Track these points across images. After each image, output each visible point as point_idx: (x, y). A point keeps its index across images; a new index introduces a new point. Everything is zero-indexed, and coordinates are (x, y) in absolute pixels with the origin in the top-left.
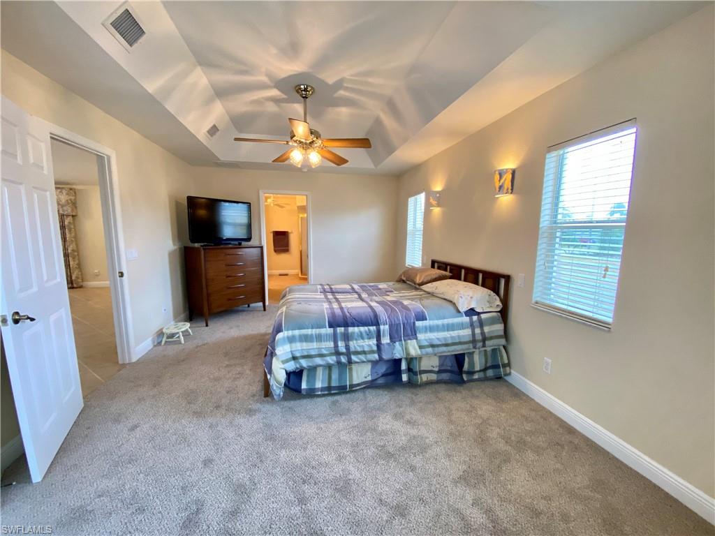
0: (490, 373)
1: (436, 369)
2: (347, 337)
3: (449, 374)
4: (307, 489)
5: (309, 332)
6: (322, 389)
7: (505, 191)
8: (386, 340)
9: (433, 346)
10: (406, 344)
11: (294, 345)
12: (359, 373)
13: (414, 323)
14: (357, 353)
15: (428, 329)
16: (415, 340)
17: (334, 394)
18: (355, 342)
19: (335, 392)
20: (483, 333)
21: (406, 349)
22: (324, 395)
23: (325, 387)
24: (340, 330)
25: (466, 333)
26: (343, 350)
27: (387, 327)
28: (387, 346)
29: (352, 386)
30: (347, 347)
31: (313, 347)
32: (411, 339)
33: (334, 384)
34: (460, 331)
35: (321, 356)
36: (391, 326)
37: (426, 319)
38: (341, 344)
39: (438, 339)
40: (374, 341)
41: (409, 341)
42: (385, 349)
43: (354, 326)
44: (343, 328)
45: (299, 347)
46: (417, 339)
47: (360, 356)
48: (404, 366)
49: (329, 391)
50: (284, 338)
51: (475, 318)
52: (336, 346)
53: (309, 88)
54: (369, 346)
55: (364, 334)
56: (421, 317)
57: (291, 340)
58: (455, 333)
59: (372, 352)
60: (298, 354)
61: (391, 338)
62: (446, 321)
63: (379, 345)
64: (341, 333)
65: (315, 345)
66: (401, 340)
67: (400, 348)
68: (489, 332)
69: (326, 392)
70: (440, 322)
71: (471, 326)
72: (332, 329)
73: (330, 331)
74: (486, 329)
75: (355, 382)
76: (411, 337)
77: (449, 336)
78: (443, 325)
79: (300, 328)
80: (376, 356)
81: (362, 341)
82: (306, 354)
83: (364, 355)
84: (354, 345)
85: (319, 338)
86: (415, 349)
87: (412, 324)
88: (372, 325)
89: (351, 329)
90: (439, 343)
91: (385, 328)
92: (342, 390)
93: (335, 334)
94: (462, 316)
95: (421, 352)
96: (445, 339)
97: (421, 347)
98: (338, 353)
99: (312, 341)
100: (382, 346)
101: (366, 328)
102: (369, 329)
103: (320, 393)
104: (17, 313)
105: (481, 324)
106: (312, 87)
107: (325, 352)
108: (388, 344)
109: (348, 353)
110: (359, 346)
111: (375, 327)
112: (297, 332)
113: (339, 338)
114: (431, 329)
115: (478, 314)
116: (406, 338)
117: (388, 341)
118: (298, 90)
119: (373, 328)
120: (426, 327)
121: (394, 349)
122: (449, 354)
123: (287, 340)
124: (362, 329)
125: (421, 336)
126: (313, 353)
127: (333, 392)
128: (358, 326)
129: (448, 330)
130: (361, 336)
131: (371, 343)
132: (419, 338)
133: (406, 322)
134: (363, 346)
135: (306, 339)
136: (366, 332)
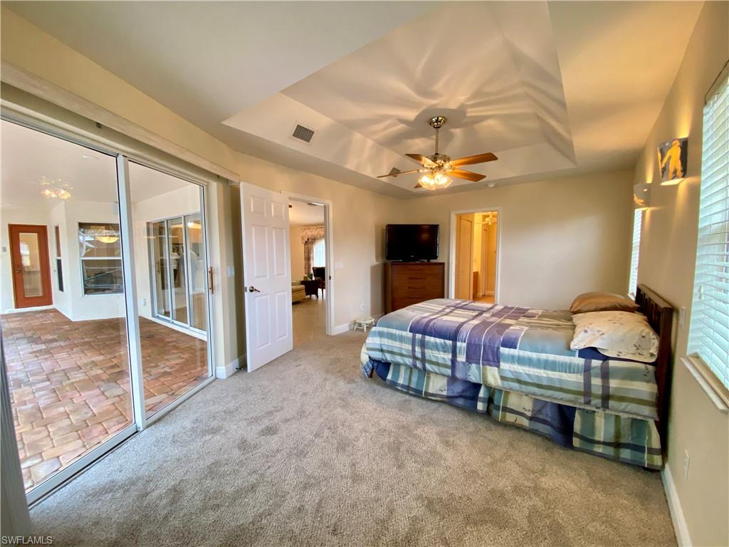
0: (626, 454)
1: (529, 414)
2: (423, 345)
3: (549, 428)
4: (326, 433)
5: (394, 331)
6: (403, 386)
7: (671, 175)
8: (461, 358)
9: (519, 382)
10: (484, 370)
11: (383, 339)
12: (435, 384)
13: (498, 348)
14: (431, 362)
15: (516, 359)
16: (496, 368)
17: (411, 395)
18: (430, 351)
19: (413, 393)
20: (605, 387)
21: (483, 374)
22: (402, 392)
23: (405, 386)
24: (419, 336)
25: (575, 379)
26: (419, 355)
27: (464, 345)
28: (461, 365)
29: (426, 393)
30: (423, 354)
31: (396, 345)
32: (490, 365)
33: (413, 386)
34: (564, 374)
35: (402, 355)
36: (469, 345)
37: (515, 348)
38: (418, 349)
39: (528, 375)
40: (450, 356)
41: (488, 367)
42: (459, 367)
43: (431, 336)
44: (421, 335)
45: (387, 342)
46: (498, 366)
47: (433, 366)
48: (482, 393)
49: (407, 389)
50: (375, 332)
51: (596, 363)
52: (414, 350)
53: (440, 118)
54: (444, 359)
55: (440, 347)
56: (511, 344)
57: (381, 335)
58: (555, 375)
59: (446, 366)
60: (385, 348)
61: (467, 358)
62: (543, 356)
63: (454, 361)
64: (419, 339)
65: (397, 344)
66: (478, 363)
67: (477, 372)
68: (616, 389)
69: (405, 390)
70: (534, 355)
71: (585, 371)
72: (411, 334)
73: (410, 335)
74: (614, 383)
75: (431, 391)
76: (492, 363)
77: (545, 375)
78: (539, 360)
79: (388, 327)
80: (449, 372)
81: (437, 352)
82: (390, 350)
83: (437, 366)
84: (429, 354)
85: (401, 339)
86: (495, 378)
87: (496, 349)
88: (449, 339)
89: (428, 338)
90: (529, 380)
91: (461, 345)
92: (418, 394)
93: (414, 339)
94: (574, 356)
95: (503, 384)
96: (538, 377)
97: (503, 378)
98: (415, 358)
99: (395, 340)
100: (457, 364)
101: (442, 341)
102: (445, 343)
103: (400, 388)
104: (252, 287)
105: (605, 374)
106: (443, 117)
107: (404, 352)
108: (463, 363)
109: (423, 360)
110: (434, 356)
111: (451, 342)
112: (385, 330)
113: (417, 343)
114: (521, 361)
115: (606, 358)
116: (485, 362)
117: (464, 360)
118: (431, 123)
119: (449, 342)
120: (513, 357)
121: (469, 370)
122: (548, 400)
123: (377, 334)
124: (438, 340)
125: (503, 365)
126: (395, 350)
127: (410, 392)
128: (435, 337)
129: (545, 368)
130: (436, 347)
131: (446, 357)
132: (501, 367)
133: (488, 344)
134: (437, 358)
135: (391, 337)
136: (441, 344)
